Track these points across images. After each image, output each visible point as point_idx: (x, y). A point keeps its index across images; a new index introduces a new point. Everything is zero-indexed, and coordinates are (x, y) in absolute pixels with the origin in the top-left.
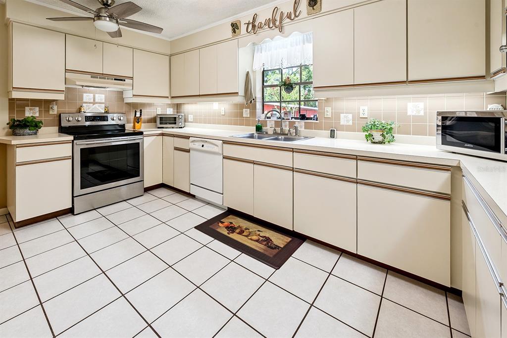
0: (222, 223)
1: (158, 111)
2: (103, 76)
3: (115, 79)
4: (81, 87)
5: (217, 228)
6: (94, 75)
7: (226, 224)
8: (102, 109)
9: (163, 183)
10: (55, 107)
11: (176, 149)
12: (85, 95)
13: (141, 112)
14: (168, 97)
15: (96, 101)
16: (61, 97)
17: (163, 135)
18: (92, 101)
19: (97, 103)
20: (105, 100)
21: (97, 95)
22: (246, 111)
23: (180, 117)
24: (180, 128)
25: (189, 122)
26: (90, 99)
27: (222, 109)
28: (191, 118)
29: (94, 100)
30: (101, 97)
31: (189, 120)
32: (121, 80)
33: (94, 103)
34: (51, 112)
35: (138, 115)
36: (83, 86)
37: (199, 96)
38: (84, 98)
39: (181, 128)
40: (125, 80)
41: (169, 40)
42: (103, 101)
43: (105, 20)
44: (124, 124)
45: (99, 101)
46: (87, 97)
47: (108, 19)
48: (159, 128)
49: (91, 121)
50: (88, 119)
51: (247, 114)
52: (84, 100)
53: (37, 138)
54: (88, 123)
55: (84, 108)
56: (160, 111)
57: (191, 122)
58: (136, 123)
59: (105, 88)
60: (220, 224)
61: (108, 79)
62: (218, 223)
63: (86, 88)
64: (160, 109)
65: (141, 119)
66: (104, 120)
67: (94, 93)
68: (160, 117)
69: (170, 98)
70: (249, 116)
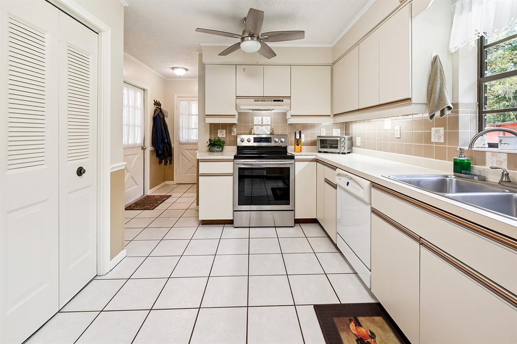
0: (358, 324)
1: (322, 132)
2: (263, 99)
3: (274, 101)
4: (252, 111)
5: (343, 330)
6: (257, 99)
7: (363, 330)
8: (268, 131)
9: (316, 219)
10: (235, 130)
11: (327, 181)
12: (255, 118)
13: (300, 134)
14: (330, 116)
15: (264, 123)
16: (234, 121)
17: (317, 161)
18: (260, 123)
19: (264, 125)
20: (271, 123)
21: (264, 118)
22: (437, 132)
23: (343, 139)
24: (343, 153)
25: (356, 147)
26: (259, 122)
27: (396, 129)
28: (358, 141)
29: (262, 123)
30: (267, 120)
31: (357, 144)
32: (279, 101)
33: (262, 125)
34: (232, 134)
35: (298, 137)
36: (253, 110)
37: (359, 110)
38: (255, 121)
39: (345, 153)
40: (283, 101)
41: (331, 46)
42: (269, 123)
43: (248, 40)
44: (287, 147)
45: (266, 123)
46: (257, 120)
47: (250, 38)
48: (319, 152)
49: (258, 142)
50: (256, 140)
51: (439, 137)
52: (255, 123)
53: (223, 155)
54: (256, 144)
55: (254, 130)
56: (325, 132)
57: (359, 147)
58: (296, 145)
59: (269, 110)
60: (352, 326)
61: (268, 101)
62: (351, 321)
63: (256, 111)
64: (324, 130)
65: (301, 141)
66: (268, 142)
67: (262, 116)
68: (320, 140)
69: (332, 116)
70: (442, 141)
